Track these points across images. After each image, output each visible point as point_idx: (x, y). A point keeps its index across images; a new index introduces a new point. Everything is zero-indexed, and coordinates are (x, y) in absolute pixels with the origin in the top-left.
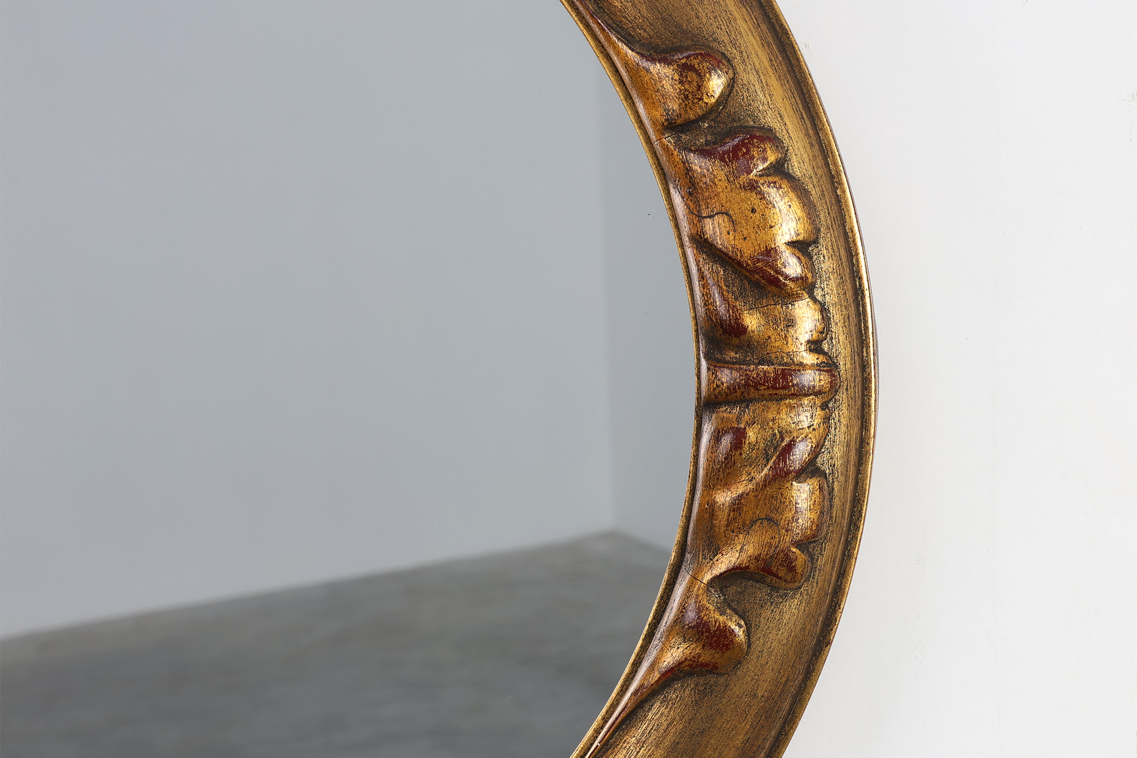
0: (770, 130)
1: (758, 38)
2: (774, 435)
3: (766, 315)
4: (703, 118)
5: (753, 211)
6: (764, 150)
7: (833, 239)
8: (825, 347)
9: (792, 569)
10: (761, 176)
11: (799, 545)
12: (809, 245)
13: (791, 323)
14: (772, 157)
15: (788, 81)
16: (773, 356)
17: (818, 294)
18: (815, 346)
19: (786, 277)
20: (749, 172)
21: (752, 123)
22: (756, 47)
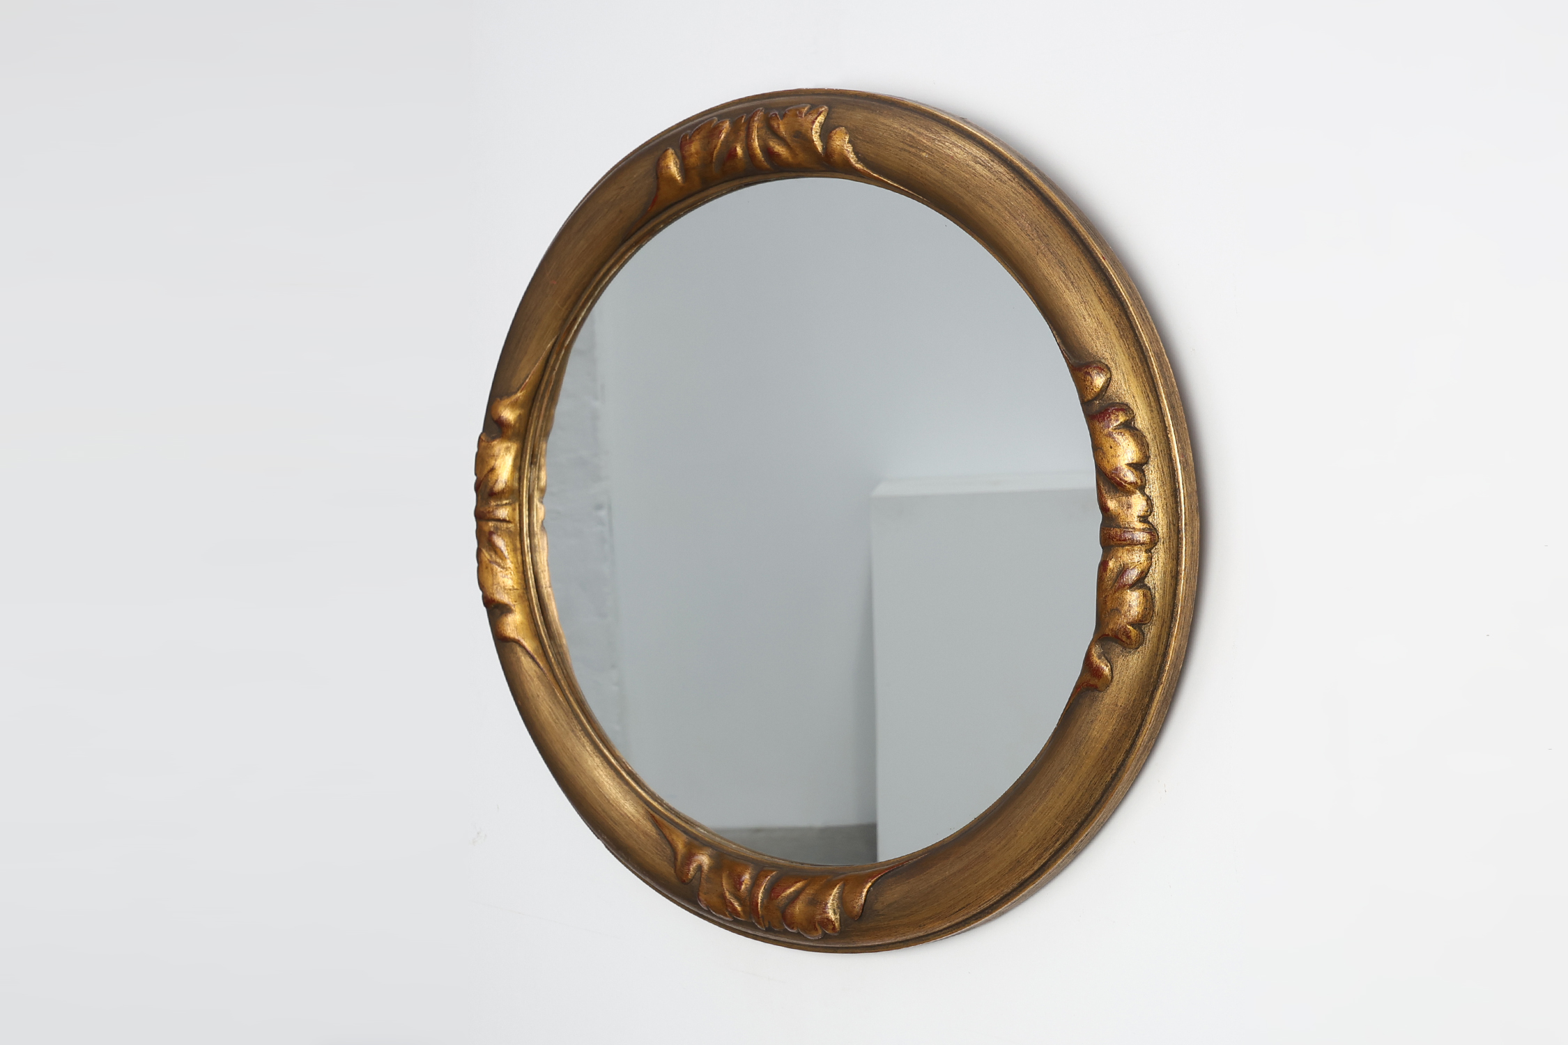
0: (1127, 405)
1: (1127, 355)
2: (1121, 565)
3: (1119, 502)
4: (1095, 399)
5: (1111, 447)
6: (1118, 416)
7: (1159, 462)
8: (1150, 519)
9: (1129, 637)
10: (1115, 429)
11: (1132, 624)
12: (1142, 465)
13: (1129, 506)
14: (1122, 419)
15: (1142, 377)
16: (1121, 523)
17: (1147, 491)
18: (1144, 519)
19: (1126, 482)
20: (1109, 428)
21: (1118, 401)
22: (1125, 360)
